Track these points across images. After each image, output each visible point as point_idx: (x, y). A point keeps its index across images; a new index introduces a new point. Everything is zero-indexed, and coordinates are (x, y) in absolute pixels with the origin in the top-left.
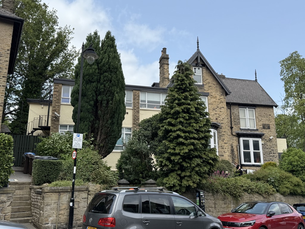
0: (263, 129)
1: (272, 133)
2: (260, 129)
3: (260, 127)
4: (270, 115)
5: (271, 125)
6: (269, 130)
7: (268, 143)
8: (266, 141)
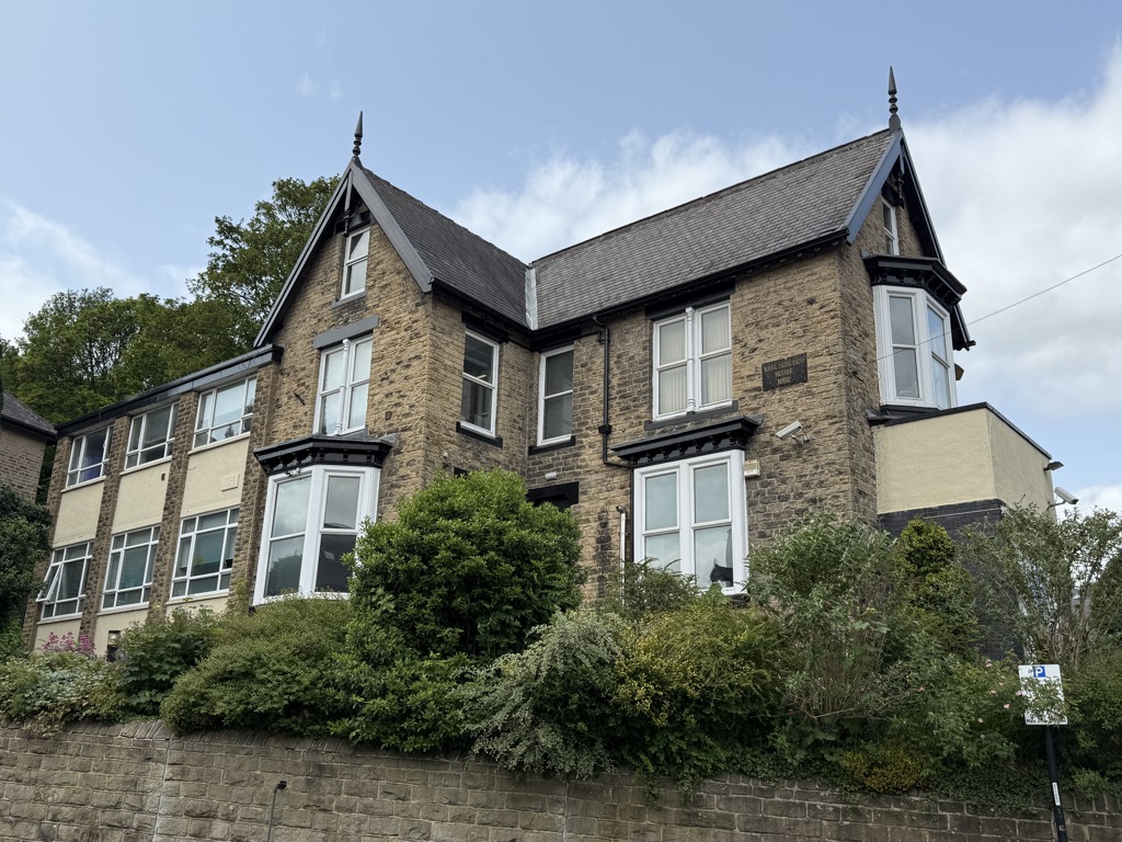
0: (766, 395)
1: (816, 400)
2: (747, 395)
3: (750, 385)
4: (811, 302)
5: (816, 355)
6: (801, 388)
7: (791, 468)
8: (778, 456)
